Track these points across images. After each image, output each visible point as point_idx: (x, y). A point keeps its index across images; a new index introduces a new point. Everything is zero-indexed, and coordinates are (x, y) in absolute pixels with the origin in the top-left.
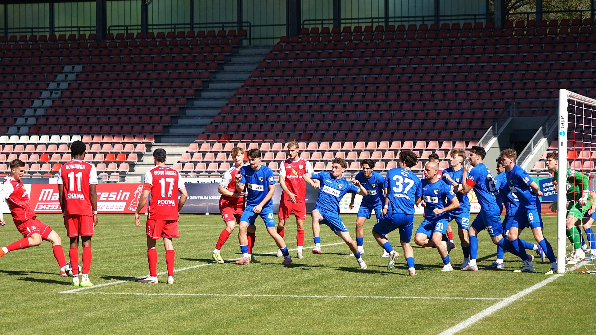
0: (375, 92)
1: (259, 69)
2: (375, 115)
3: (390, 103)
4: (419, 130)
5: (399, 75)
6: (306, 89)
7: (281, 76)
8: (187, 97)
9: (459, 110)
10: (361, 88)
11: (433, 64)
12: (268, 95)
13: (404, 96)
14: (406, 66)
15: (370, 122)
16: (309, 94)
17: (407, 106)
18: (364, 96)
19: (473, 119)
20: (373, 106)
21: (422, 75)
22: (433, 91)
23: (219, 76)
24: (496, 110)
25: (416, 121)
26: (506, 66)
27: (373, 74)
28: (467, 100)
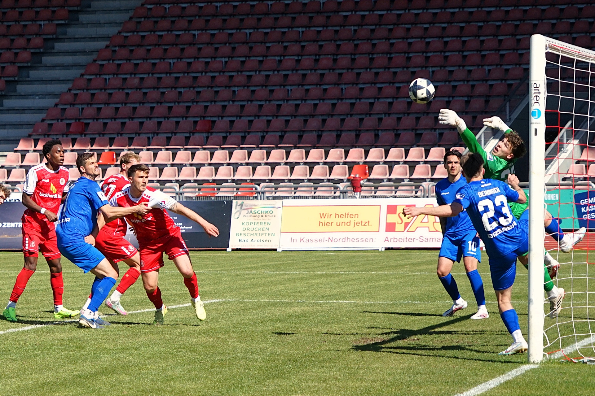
0: (316, 55)
1: (133, 20)
2: (315, 91)
3: (340, 71)
4: (385, 114)
5: (356, 28)
6: (208, 50)
7: (168, 31)
8: (19, 65)
9: (450, 82)
10: (295, 48)
11: (409, 10)
12: (147, 60)
13: (362, 60)
14: (367, 13)
15: (308, 102)
16: (212, 58)
17: (367, 76)
18: (298, 61)
19: (471, 97)
20: (313, 77)
21: (391, 27)
22: (409, 53)
23: (72, 31)
24: (509, 82)
25: (381, 100)
26: (525, 11)
27: (314, 26)
28: (464, 66)
